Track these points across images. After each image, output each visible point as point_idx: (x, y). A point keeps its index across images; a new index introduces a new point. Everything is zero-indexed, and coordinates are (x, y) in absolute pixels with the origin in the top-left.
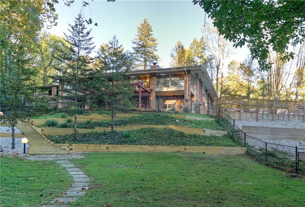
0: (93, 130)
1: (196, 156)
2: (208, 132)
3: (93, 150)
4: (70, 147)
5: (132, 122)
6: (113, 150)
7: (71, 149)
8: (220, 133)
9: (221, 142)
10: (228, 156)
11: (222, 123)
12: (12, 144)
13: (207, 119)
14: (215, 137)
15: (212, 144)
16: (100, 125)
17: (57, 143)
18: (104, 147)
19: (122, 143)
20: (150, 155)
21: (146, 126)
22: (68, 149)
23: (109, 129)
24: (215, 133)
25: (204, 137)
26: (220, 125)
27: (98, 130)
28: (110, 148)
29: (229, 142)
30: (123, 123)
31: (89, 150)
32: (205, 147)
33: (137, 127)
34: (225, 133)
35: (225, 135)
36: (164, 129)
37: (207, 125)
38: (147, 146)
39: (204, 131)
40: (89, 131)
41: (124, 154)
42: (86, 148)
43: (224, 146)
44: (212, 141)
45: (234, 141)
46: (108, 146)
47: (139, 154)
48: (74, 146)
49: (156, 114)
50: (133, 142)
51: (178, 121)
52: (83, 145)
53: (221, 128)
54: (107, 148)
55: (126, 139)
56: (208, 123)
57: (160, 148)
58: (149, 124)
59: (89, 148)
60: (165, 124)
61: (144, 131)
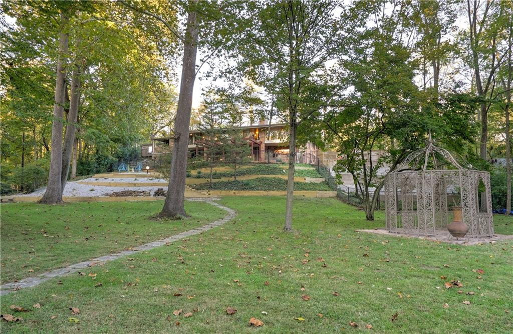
0: (219, 179)
1: (298, 198)
2: (308, 180)
3: (225, 195)
4: (209, 193)
5: (249, 172)
6: (238, 195)
7: (209, 194)
8: (319, 180)
9: (317, 188)
10: (322, 198)
11: (321, 171)
13: (309, 168)
14: (314, 184)
15: (311, 189)
16: (224, 175)
17: (198, 190)
18: (232, 192)
19: (244, 189)
20: (265, 197)
21: (260, 176)
22: (207, 194)
23: (232, 179)
24: (314, 180)
25: (305, 184)
26: (320, 174)
27: (224, 179)
28: (236, 193)
29: (326, 187)
30: (242, 174)
32: (305, 191)
33: (254, 177)
34: (323, 180)
35: (323, 182)
36: (274, 178)
37: (309, 173)
38: (261, 191)
39: (305, 179)
40: (217, 180)
41: (246, 197)
42: (220, 193)
43: (319, 190)
44: (313, 187)
45: (329, 187)
46: (235, 191)
47: (257, 197)
48: (211, 192)
49: (267, 165)
50: (252, 189)
51: (284, 171)
52: (216, 191)
53: (320, 176)
54: (234, 193)
55: (246, 186)
56: (309, 172)
57: (272, 193)
58: (262, 174)
59: (222, 193)
60: (275, 174)
61: (259, 180)
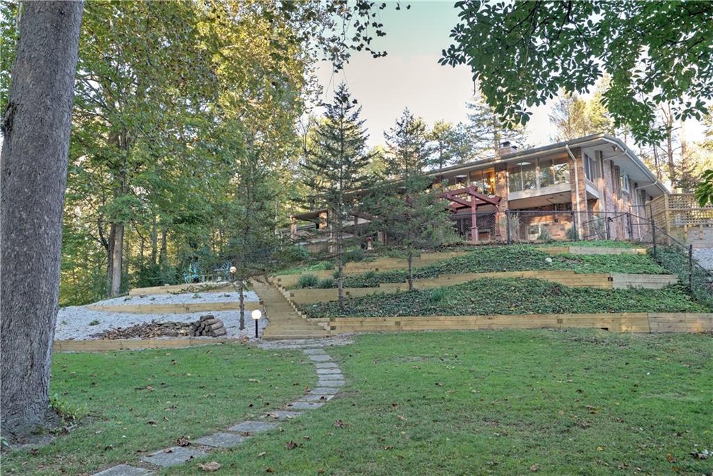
1: (583, 335)
2: (621, 281)
3: (372, 328)
4: (332, 324)
5: (451, 268)
6: (408, 328)
7: (333, 328)
8: (657, 282)
9: (653, 302)
10: (669, 336)
11: (665, 257)
12: (240, 321)
13: (624, 250)
14: (642, 292)
15: (628, 308)
16: (389, 278)
17: (312, 317)
18: (391, 321)
19: (425, 312)
20: (484, 336)
21: (479, 276)
22: (329, 328)
23: (404, 287)
24: (640, 281)
25: (611, 293)
26: (660, 263)
27: (386, 288)
28: (402, 323)
29: (683, 301)
30: (434, 272)
31: (364, 329)
32: (607, 316)
33: (462, 279)
34: (673, 279)
35: (669, 286)
36: (517, 279)
37: (623, 264)
38: (474, 317)
39: (611, 279)
40: (370, 291)
41: (429, 335)
42: (359, 324)
43: (660, 310)
44: (636, 300)
45: (694, 299)
46: (398, 319)
47: (456, 335)
48: (338, 322)
49: (502, 248)
50: (445, 311)
51: (549, 260)
52: (354, 319)
53: (661, 269)
54: (398, 323)
55: (434, 305)
56: (626, 260)
57: (501, 321)
58: (485, 271)
59: (365, 324)
60: (520, 269)
61: (474, 286)
